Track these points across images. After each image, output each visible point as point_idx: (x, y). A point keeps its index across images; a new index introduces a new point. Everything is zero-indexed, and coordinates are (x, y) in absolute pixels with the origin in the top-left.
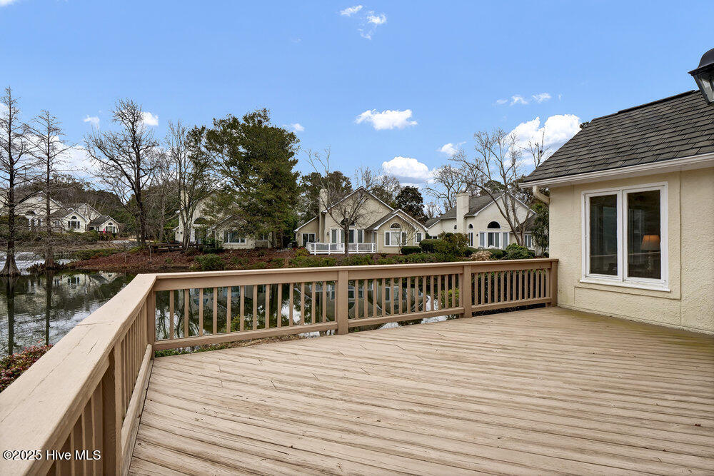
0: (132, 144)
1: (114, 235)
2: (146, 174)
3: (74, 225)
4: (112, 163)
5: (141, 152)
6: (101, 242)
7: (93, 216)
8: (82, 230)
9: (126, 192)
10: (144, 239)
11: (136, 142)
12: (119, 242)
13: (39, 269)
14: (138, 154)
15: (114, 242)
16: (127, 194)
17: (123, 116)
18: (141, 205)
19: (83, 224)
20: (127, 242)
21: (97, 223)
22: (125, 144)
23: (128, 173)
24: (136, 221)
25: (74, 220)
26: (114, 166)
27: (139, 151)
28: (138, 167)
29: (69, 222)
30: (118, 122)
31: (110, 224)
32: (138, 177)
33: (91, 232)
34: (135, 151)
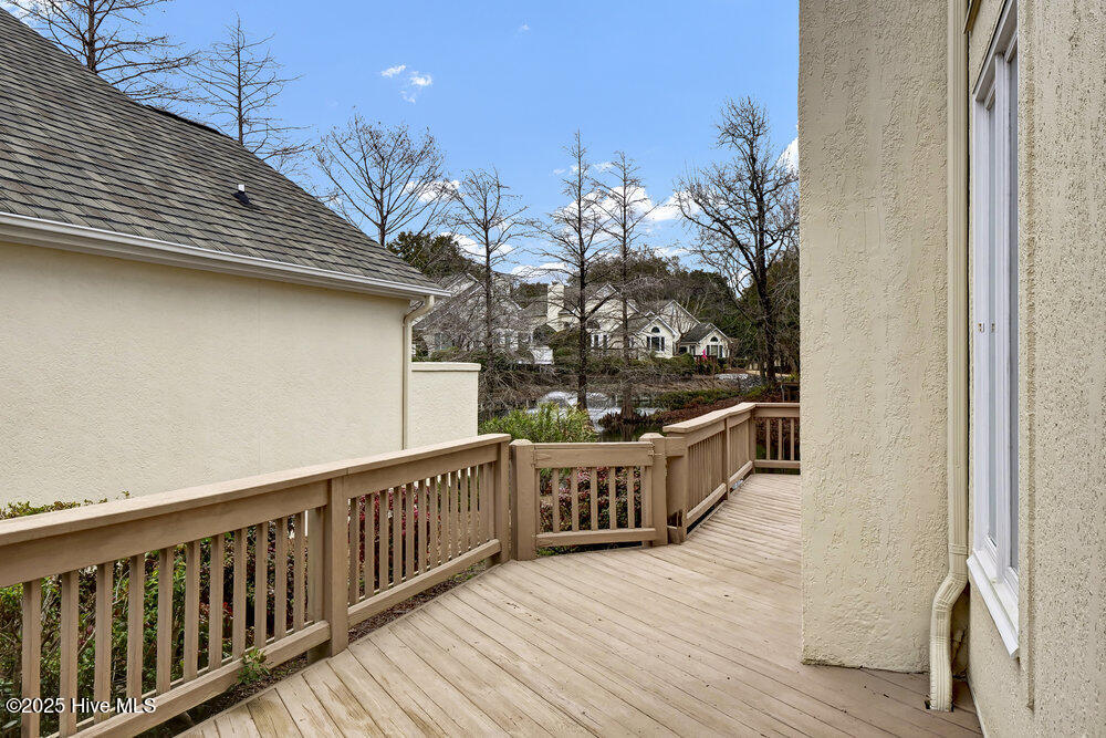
0: (749, 183)
1: (722, 362)
2: (775, 241)
3: (657, 343)
4: (716, 226)
5: (765, 198)
6: (699, 377)
7: (686, 327)
8: (667, 354)
9: (740, 276)
10: (772, 370)
11: (757, 179)
12: (730, 376)
13: (615, 423)
14: (760, 200)
15: (722, 376)
16: (742, 280)
17: (732, 132)
18: (767, 305)
19: (670, 342)
20: (745, 376)
21: (690, 338)
22: (738, 184)
23: (743, 242)
24: (759, 336)
25: (657, 335)
26: (720, 231)
27: (762, 196)
28: (761, 229)
29: (648, 338)
30: (726, 146)
31: (714, 339)
32: (761, 247)
33: (682, 357)
34: (756, 196)
